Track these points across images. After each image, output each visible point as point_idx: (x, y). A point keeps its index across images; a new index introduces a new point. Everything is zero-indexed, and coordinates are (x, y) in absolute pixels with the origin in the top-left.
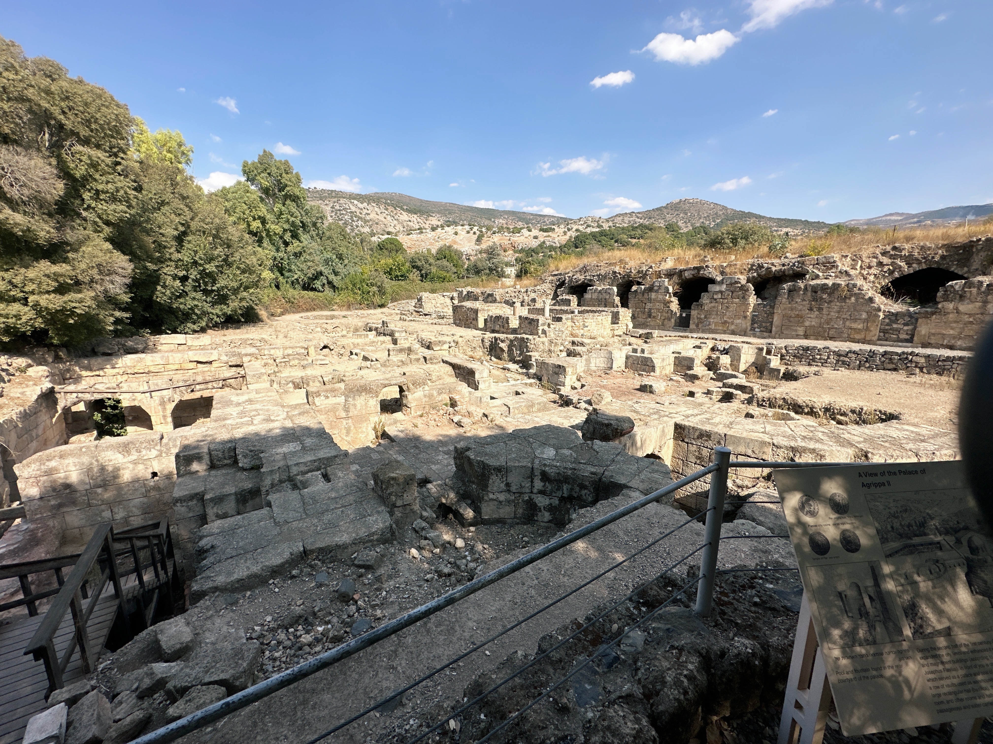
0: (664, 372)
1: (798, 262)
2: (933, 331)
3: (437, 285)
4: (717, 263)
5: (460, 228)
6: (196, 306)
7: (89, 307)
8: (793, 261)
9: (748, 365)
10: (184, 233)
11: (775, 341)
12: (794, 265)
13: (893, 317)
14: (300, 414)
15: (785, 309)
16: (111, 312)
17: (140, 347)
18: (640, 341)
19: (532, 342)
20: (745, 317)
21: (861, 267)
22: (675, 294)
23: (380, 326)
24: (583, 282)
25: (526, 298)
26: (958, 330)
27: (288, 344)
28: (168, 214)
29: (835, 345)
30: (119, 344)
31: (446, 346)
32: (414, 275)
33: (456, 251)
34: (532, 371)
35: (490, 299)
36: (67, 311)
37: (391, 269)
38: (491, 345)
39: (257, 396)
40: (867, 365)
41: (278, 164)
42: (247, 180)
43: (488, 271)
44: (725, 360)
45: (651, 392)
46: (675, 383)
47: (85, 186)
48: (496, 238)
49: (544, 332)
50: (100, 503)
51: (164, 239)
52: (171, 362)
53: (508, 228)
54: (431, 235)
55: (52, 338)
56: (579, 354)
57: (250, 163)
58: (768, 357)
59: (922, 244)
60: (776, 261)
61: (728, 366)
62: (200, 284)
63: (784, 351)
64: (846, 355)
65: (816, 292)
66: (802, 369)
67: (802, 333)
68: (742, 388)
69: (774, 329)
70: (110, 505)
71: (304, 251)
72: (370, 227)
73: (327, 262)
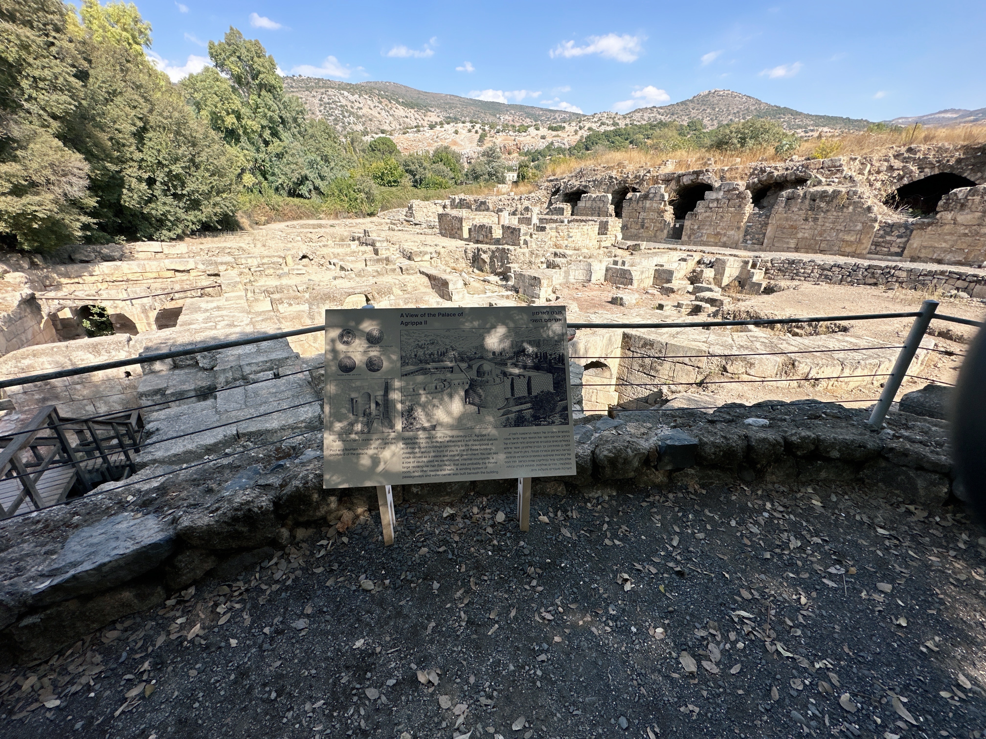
0: (642, 286)
1: (803, 166)
2: (925, 244)
3: (431, 192)
4: (718, 167)
5: (460, 125)
6: (169, 212)
7: (51, 211)
8: (798, 164)
9: (731, 279)
10: (144, 129)
11: (762, 254)
12: (798, 169)
13: (889, 228)
14: (263, 320)
15: (780, 219)
16: (77, 217)
17: (117, 254)
18: (627, 253)
19: (513, 253)
20: (739, 228)
21: (870, 171)
22: (671, 203)
23: (362, 235)
24: (578, 189)
25: (519, 206)
26: (950, 243)
27: (266, 253)
28: (122, 106)
29: (820, 259)
30: (94, 251)
31: (427, 257)
32: (407, 180)
33: (454, 153)
34: (511, 283)
35: (483, 207)
36: (29, 214)
37: (383, 174)
38: (474, 257)
39: (226, 303)
40: (849, 279)
41: (248, 45)
42: (216, 66)
43: (487, 177)
44: (709, 273)
45: (621, 305)
46: (649, 296)
47: (21, 73)
48: (500, 140)
49: (526, 242)
50: (81, 398)
51: (121, 135)
52: (148, 270)
53: (514, 126)
54: (429, 133)
55: (21, 244)
56: (559, 266)
57: (216, 44)
58: (752, 270)
59: (940, 145)
60: (780, 165)
61: (711, 280)
62: (169, 187)
63: (769, 265)
64: (830, 270)
65: (814, 200)
66: (783, 283)
67: (793, 246)
68: (712, 301)
69: (766, 241)
70: (92, 400)
71: (286, 152)
72: (363, 124)
73: (311, 164)
